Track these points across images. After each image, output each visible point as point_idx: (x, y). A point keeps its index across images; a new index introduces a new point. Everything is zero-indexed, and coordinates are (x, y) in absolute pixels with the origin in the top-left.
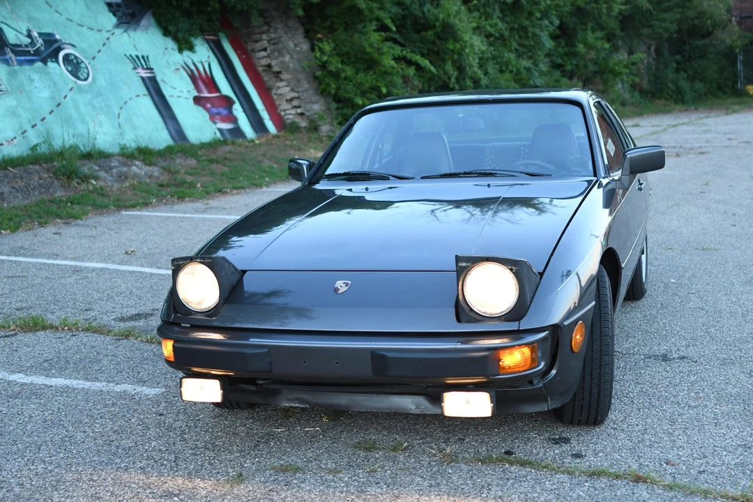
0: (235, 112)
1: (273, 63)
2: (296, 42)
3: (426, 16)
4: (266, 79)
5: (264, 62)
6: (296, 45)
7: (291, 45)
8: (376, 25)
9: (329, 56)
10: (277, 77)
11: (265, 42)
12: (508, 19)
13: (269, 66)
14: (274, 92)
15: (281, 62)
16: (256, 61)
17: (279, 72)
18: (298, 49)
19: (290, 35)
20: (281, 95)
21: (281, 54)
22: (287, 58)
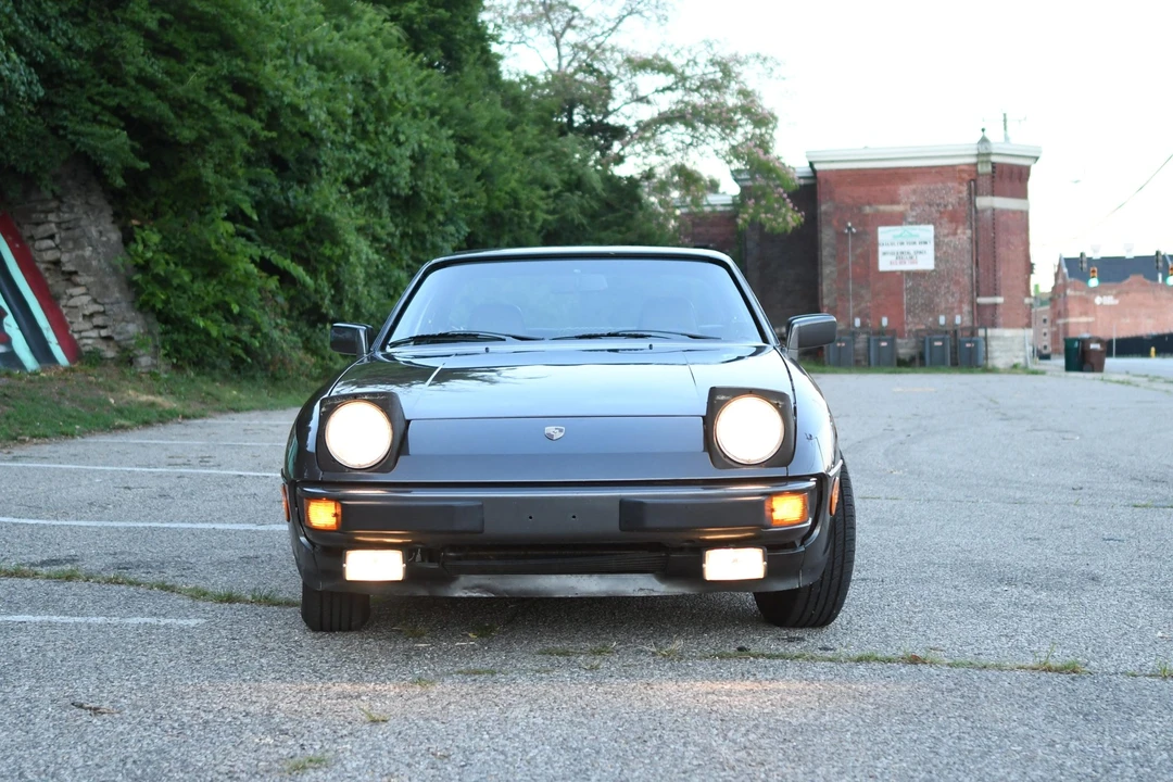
1: (65, 258)
2: (101, 228)
3: (292, 205)
4: (50, 282)
5: (50, 256)
6: (101, 233)
7: (94, 232)
8: (226, 211)
9: (154, 252)
10: (68, 280)
11: (53, 225)
12: (398, 220)
13: (57, 263)
14: (63, 302)
15: (77, 256)
16: (35, 254)
17: (75, 273)
18: (104, 239)
19: (92, 218)
20: (76, 307)
21: (78, 244)
22: (88, 252)
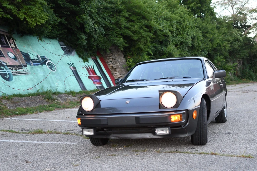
0: (101, 81)
1: (114, 66)
2: (121, 59)
3: (163, 50)
4: (111, 71)
5: (111, 65)
6: (121, 60)
7: (120, 60)
8: (147, 53)
9: (132, 63)
10: (115, 70)
11: (111, 59)
13: (112, 67)
14: (114, 75)
15: (116, 65)
16: (108, 65)
17: (116, 69)
18: (122, 61)
19: (119, 57)
20: (116, 76)
21: (116, 63)
22: (118, 64)
